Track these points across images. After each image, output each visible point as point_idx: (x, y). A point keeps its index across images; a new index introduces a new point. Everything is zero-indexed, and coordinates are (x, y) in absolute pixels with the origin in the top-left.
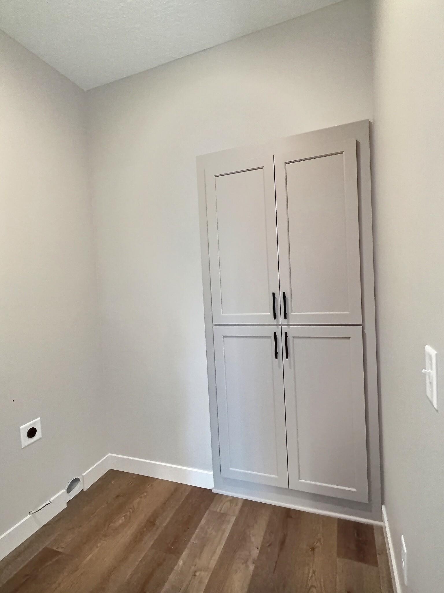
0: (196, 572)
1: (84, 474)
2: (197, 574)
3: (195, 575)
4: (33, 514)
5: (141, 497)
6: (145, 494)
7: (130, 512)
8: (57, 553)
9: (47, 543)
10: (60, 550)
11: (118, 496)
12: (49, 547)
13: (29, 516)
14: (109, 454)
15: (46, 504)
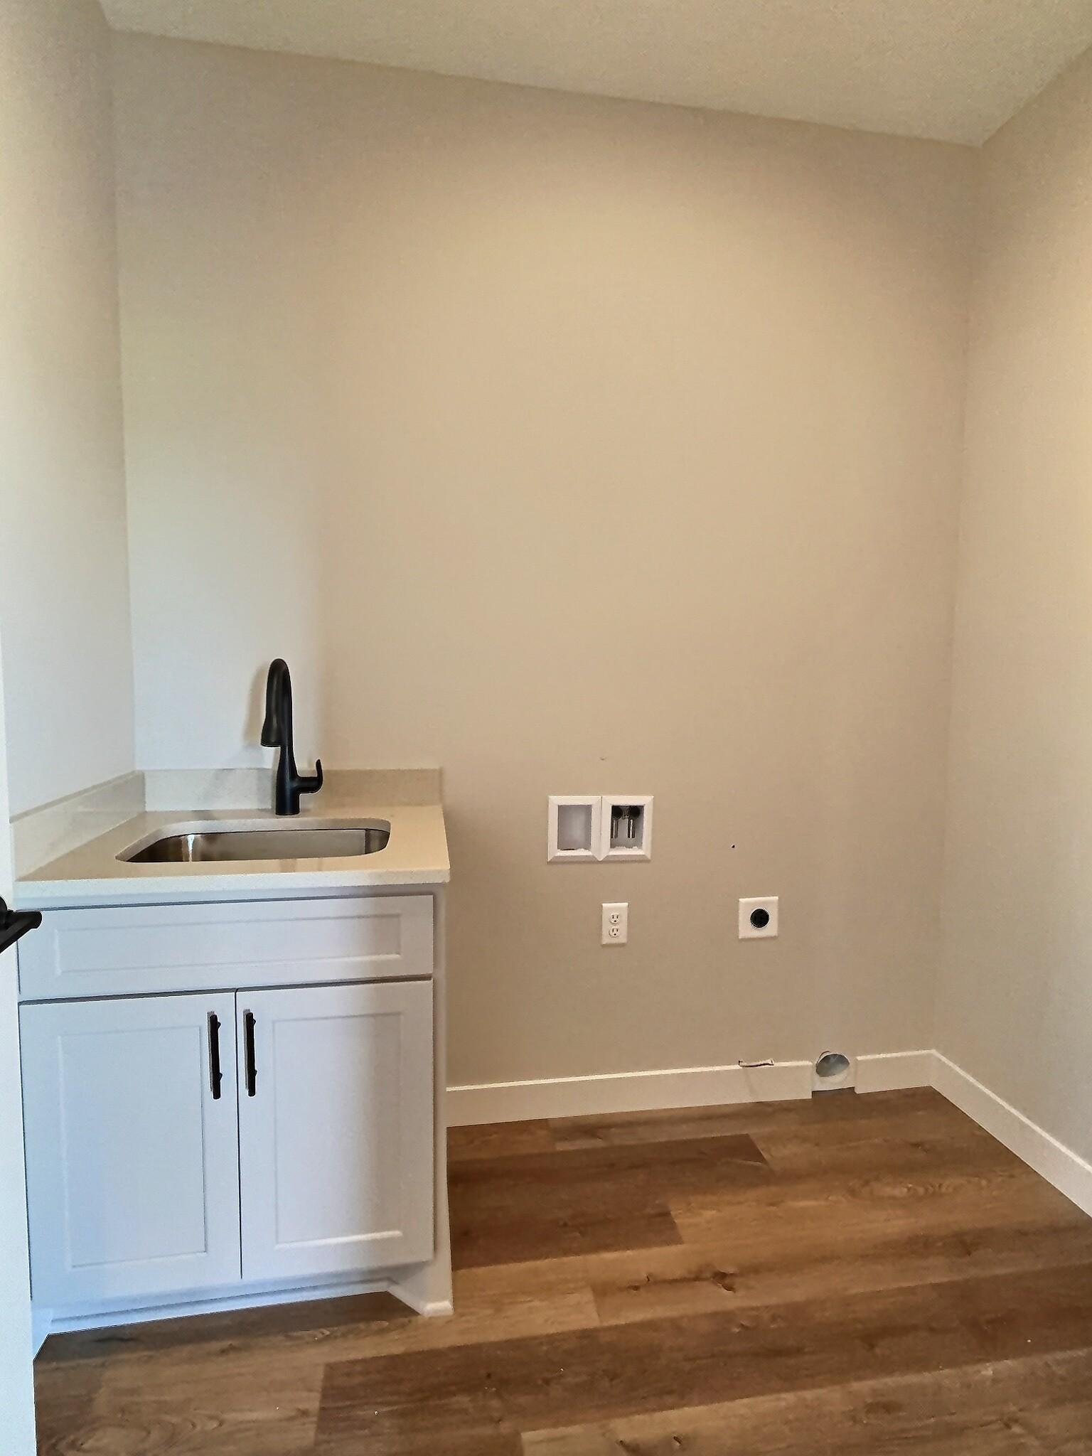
0: (1016, 1421)
1: (859, 1058)
2: (1016, 1429)
3: (1008, 1426)
4: (743, 1066)
5: (969, 1182)
6: (984, 1182)
7: (927, 1190)
8: (759, 1157)
9: (753, 1131)
10: (766, 1156)
11: (916, 1145)
12: (753, 1138)
13: (737, 1067)
14: (933, 1051)
15: (765, 1062)
